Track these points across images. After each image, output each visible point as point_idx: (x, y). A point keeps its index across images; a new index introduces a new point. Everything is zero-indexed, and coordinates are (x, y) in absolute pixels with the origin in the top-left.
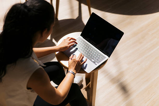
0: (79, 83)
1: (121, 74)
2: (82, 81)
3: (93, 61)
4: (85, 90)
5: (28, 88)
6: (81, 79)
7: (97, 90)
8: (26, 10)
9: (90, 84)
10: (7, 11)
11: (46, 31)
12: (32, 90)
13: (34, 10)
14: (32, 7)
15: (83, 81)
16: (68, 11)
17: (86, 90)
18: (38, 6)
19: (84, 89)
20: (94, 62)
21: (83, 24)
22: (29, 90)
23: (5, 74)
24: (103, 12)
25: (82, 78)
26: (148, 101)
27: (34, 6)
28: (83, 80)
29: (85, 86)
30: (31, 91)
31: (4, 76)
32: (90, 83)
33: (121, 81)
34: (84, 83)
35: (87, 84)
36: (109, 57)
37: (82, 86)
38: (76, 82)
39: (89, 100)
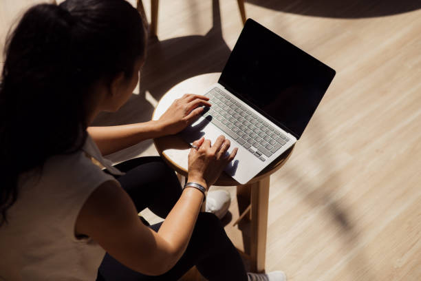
0: (219, 211)
1: (333, 180)
2: (227, 204)
3: (256, 150)
4: (237, 226)
5: (79, 236)
6: (226, 200)
7: (268, 226)
8: (64, 23)
9: (249, 212)
10: (13, 24)
11: (121, 78)
12: (89, 239)
13: (88, 21)
14: (80, 14)
15: (232, 204)
16: (184, 15)
17: (240, 228)
18: (96, 10)
19: (234, 225)
20: (258, 155)
21: (227, 48)
22: (83, 240)
23: (14, 200)
24: (278, 14)
25: (229, 196)
26: (410, 248)
27: (86, 11)
28: (232, 200)
29: (236, 216)
30: (89, 243)
31: (11, 204)
32: (250, 207)
33: (334, 199)
34: (234, 209)
35: (241, 212)
36: (298, 139)
37: (227, 218)
38: (212, 206)
39: (249, 254)
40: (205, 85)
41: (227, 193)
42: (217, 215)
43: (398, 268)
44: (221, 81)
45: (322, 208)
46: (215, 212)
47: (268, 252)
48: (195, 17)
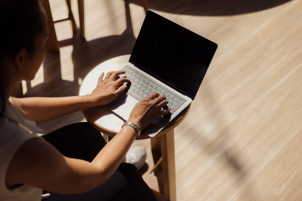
0: (138, 163)
1: (225, 133)
2: (144, 157)
4: (153, 173)
6: (143, 154)
15: (148, 157)
17: (156, 175)
19: (151, 173)
21: (134, 37)
25: (145, 150)
28: (147, 154)
32: (161, 159)
34: (150, 160)
35: (155, 162)
36: (193, 99)
37: (145, 168)
38: (133, 159)
39: (164, 194)
40: (119, 64)
41: (143, 148)
42: (137, 166)
43: (278, 196)
44: (131, 61)
45: (217, 155)
46: (135, 163)
47: (178, 192)
48: (113, 21)
